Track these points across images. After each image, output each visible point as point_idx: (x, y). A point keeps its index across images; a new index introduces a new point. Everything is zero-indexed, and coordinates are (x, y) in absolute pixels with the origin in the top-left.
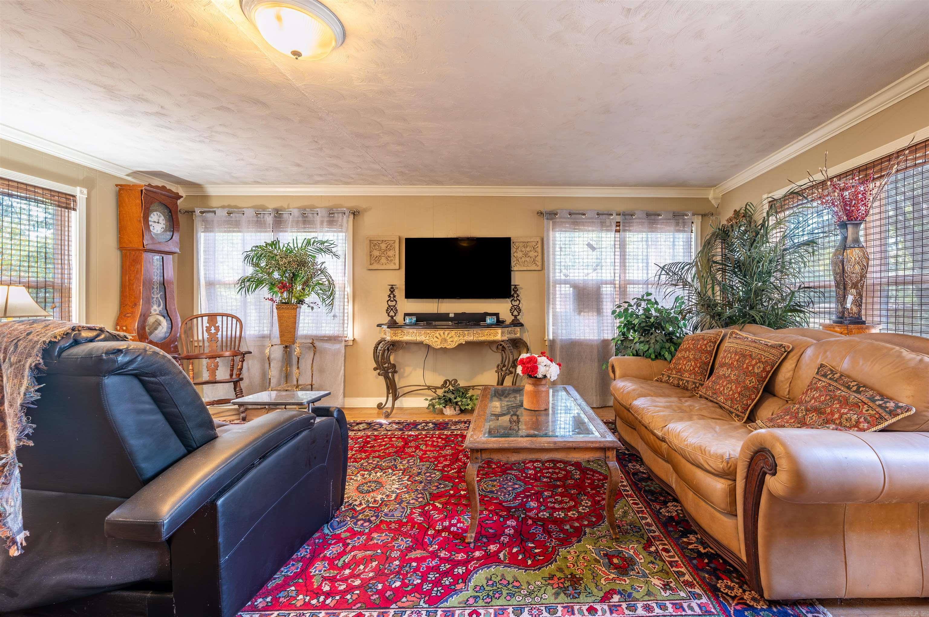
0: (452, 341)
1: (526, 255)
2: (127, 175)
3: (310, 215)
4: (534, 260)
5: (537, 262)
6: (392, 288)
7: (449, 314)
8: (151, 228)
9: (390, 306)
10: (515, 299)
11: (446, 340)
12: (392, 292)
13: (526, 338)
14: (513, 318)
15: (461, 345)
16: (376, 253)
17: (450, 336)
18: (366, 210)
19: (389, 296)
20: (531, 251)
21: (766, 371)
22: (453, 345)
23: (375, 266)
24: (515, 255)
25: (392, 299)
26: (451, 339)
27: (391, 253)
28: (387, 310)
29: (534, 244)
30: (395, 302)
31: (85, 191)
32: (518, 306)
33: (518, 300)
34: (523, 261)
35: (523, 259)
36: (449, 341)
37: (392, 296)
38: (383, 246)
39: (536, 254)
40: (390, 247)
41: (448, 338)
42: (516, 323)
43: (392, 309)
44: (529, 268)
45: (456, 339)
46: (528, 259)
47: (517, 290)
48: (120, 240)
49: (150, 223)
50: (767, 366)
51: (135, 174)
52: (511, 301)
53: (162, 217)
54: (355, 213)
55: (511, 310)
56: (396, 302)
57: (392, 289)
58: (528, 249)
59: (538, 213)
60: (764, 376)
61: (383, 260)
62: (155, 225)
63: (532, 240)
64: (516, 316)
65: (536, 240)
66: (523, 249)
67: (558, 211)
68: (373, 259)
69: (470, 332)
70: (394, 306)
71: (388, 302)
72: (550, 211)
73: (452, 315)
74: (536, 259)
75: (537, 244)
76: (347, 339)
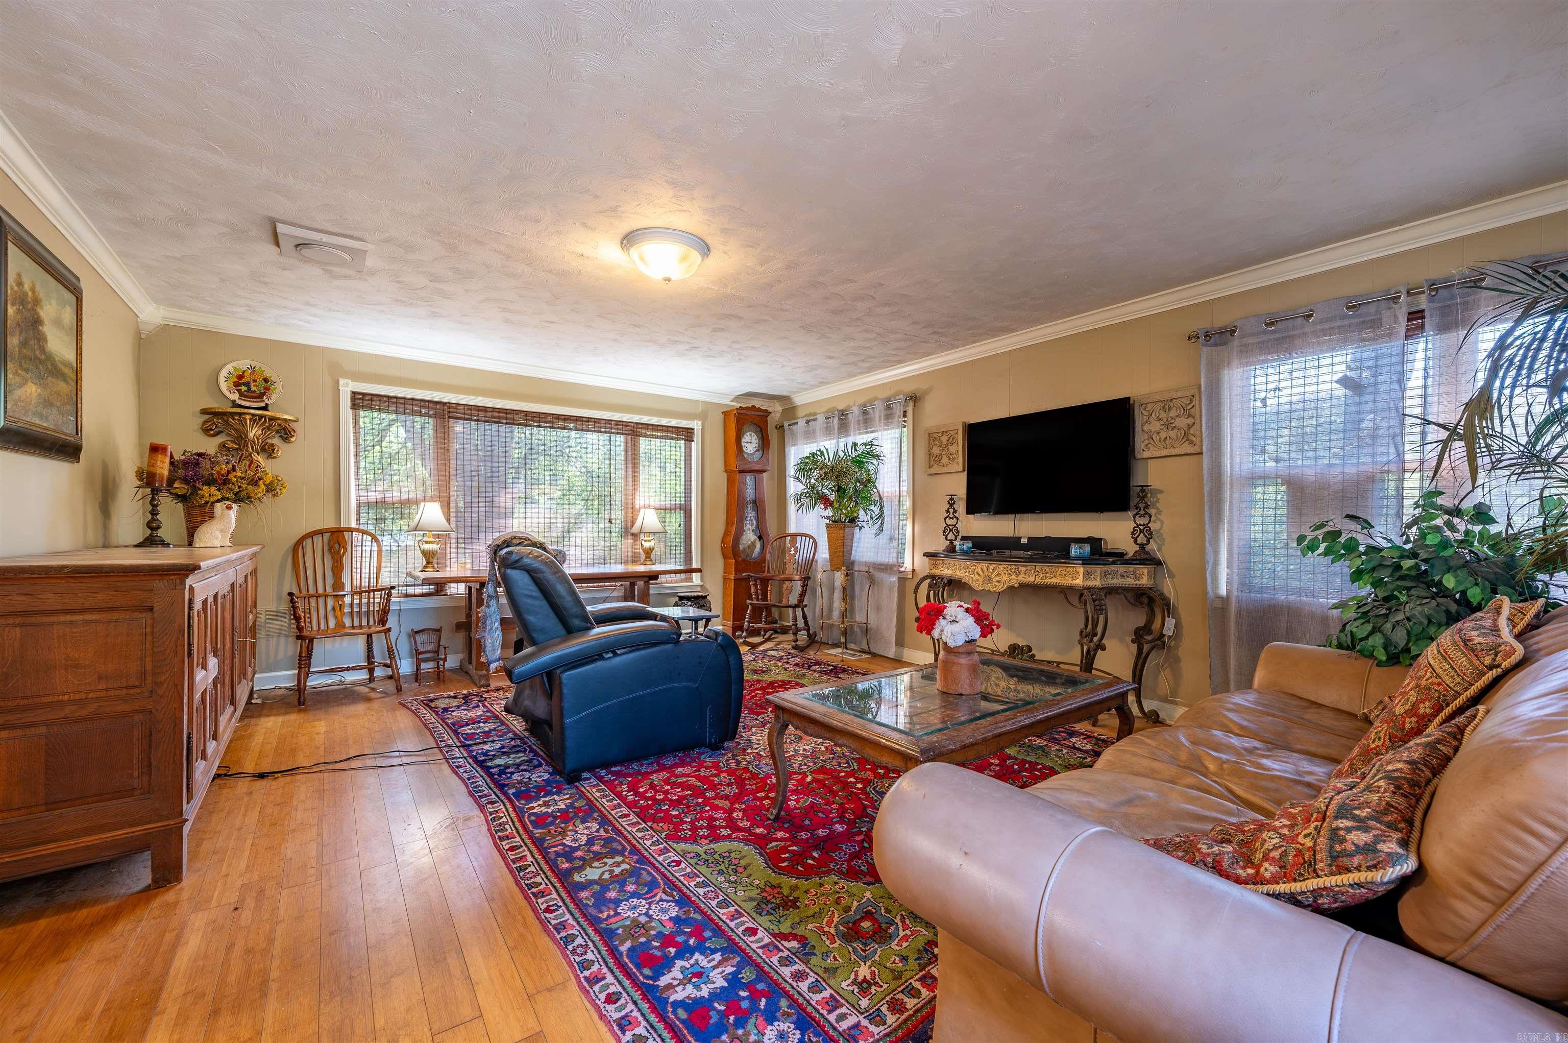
0: (998, 582)
1: (1168, 425)
2: (732, 401)
3: (871, 411)
4: (1186, 434)
5: (1192, 438)
6: (952, 499)
7: (1020, 538)
8: (745, 449)
9: (948, 526)
10: (1142, 512)
11: (989, 579)
12: (951, 505)
13: (1168, 588)
14: (1137, 548)
15: (1011, 588)
16: (936, 451)
17: (996, 572)
18: (926, 392)
19: (948, 511)
20: (1178, 416)
21: (1416, 715)
22: (1000, 588)
23: (936, 469)
24: (1146, 428)
25: (951, 516)
26: (998, 578)
27: (953, 449)
28: (944, 532)
29: (1186, 401)
30: (955, 520)
31: (700, 423)
32: (1146, 526)
33: (1147, 513)
34: (1163, 438)
35: (1163, 435)
36: (995, 580)
37: (951, 511)
38: (944, 439)
39: (1190, 421)
40: (952, 441)
41: (993, 576)
42: (1145, 558)
43: (951, 530)
44: (1174, 452)
45: (1005, 578)
46: (1173, 434)
47: (1146, 496)
48: (726, 465)
49: (743, 444)
50: (1423, 701)
51: (738, 398)
52: (1134, 516)
53: (755, 437)
54: (915, 399)
55: (1133, 533)
56: (958, 519)
57: (952, 502)
58: (1173, 413)
59: (1189, 339)
60: (1407, 726)
61: (945, 460)
62: (748, 445)
63: (1179, 394)
64: (1142, 546)
65: (1188, 394)
66: (1163, 415)
67: (1238, 324)
68: (933, 460)
69: (1029, 568)
70: (955, 526)
71: (945, 518)
72: (1221, 328)
73: (1024, 541)
74: (1192, 431)
75: (1191, 401)
76: (903, 569)
